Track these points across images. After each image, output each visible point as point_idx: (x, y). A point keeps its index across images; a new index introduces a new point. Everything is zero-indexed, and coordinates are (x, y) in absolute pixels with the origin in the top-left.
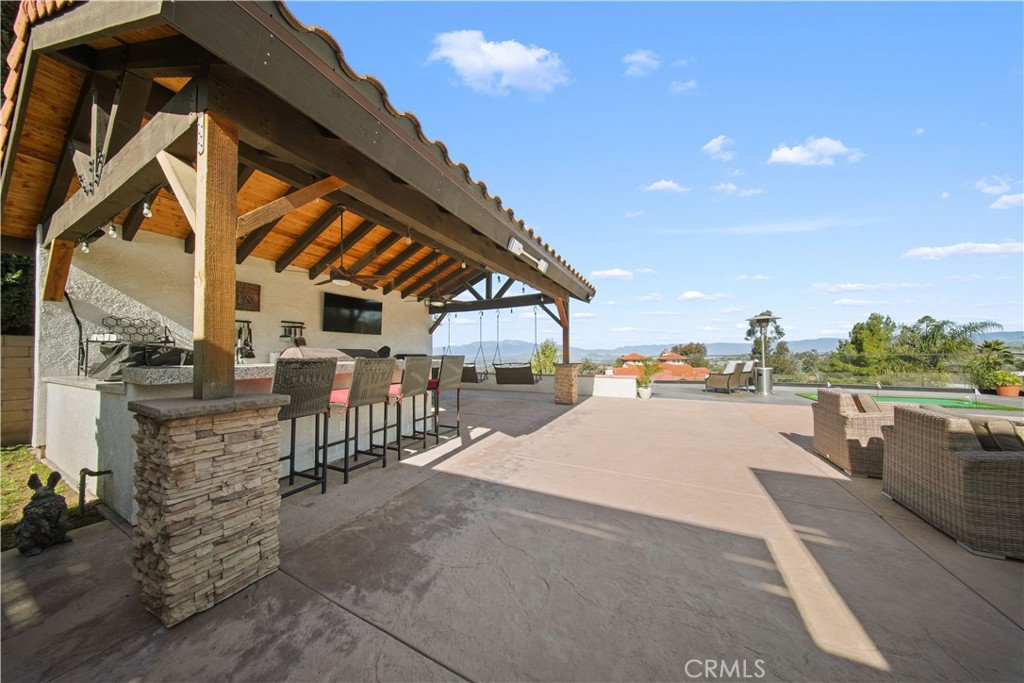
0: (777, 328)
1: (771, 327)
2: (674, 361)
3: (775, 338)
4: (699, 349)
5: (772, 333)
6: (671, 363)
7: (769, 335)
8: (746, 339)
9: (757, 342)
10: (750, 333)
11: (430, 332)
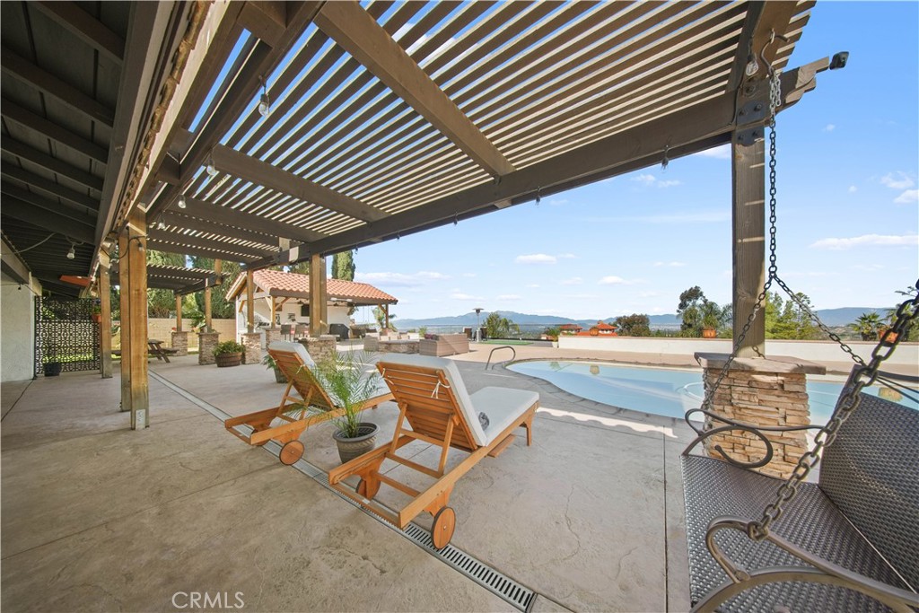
0: (706, 301)
1: (699, 301)
2: (603, 330)
4: (643, 320)
5: (700, 305)
7: (697, 308)
8: (678, 311)
9: (686, 314)
10: (681, 306)
11: (348, 315)
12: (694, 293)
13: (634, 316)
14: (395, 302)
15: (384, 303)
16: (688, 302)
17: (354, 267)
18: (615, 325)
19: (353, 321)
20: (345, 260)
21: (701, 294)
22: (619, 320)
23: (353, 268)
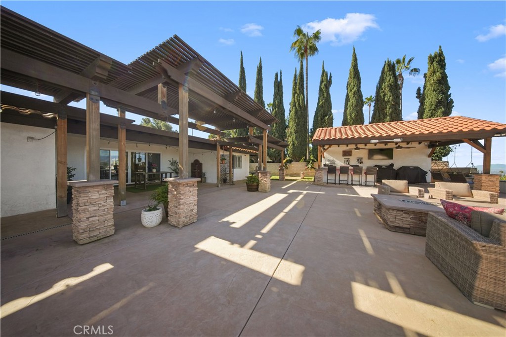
11: (429, 156)
17: (451, 102)
23: (449, 105)
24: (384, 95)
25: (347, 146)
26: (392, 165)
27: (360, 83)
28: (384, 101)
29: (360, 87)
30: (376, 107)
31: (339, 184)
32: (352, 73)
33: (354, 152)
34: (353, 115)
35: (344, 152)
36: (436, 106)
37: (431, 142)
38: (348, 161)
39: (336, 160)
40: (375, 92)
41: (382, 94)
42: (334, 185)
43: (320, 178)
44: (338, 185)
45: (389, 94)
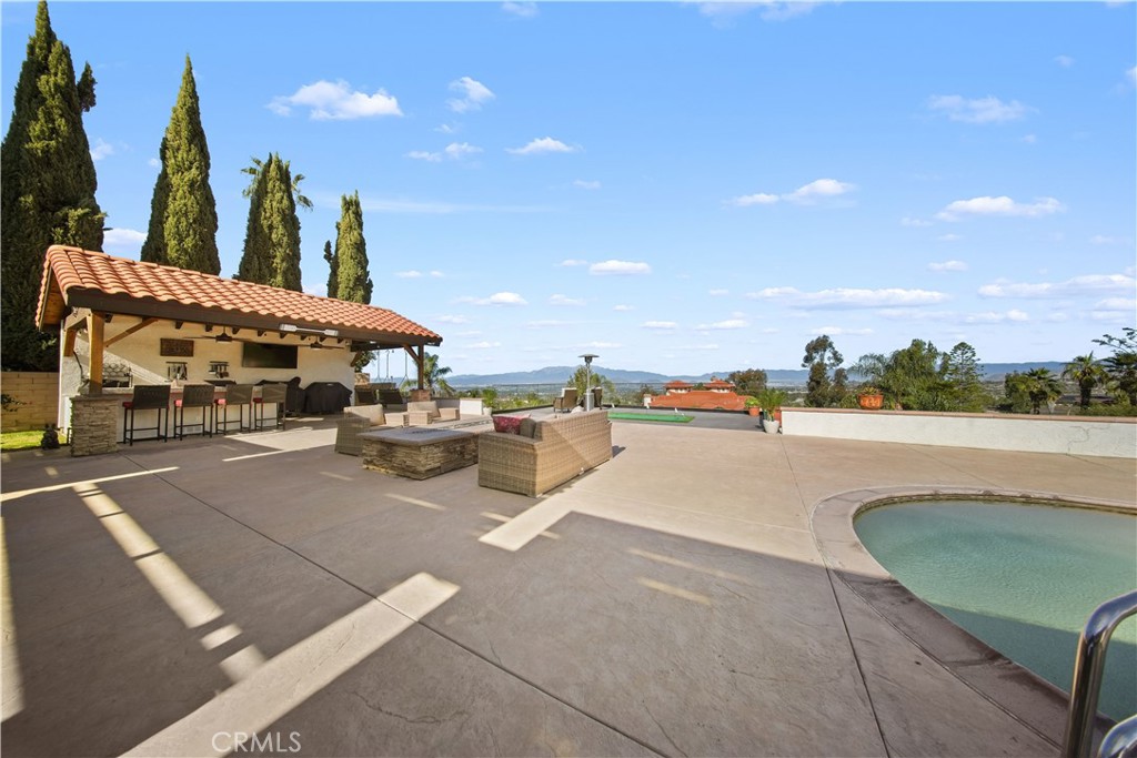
0: (835, 354)
1: (828, 354)
2: (718, 389)
3: (833, 365)
4: (760, 376)
5: (829, 359)
6: (716, 391)
7: (826, 361)
8: (803, 366)
9: (814, 369)
10: (808, 359)
11: (352, 366)
12: (821, 344)
13: (750, 371)
14: (437, 341)
15: (416, 341)
16: (814, 355)
17: (370, 285)
18: (727, 381)
19: (366, 377)
20: (352, 272)
21: (830, 345)
22: (733, 376)
23: (368, 288)
24: (271, 227)
25: (178, 327)
26: (297, 380)
27: (208, 166)
28: (270, 239)
29: (207, 175)
30: (251, 244)
31: (182, 437)
32: (184, 124)
33: (200, 345)
34: (189, 243)
35: (164, 341)
36: (355, 285)
37: (353, 342)
38: (182, 371)
39: (132, 366)
40: (248, 211)
41: (265, 223)
42: (161, 444)
43: (102, 427)
44: (177, 442)
45: (281, 230)
